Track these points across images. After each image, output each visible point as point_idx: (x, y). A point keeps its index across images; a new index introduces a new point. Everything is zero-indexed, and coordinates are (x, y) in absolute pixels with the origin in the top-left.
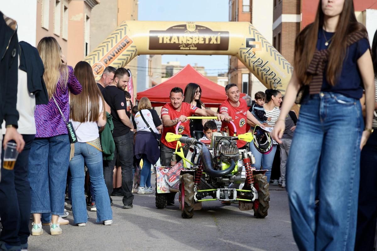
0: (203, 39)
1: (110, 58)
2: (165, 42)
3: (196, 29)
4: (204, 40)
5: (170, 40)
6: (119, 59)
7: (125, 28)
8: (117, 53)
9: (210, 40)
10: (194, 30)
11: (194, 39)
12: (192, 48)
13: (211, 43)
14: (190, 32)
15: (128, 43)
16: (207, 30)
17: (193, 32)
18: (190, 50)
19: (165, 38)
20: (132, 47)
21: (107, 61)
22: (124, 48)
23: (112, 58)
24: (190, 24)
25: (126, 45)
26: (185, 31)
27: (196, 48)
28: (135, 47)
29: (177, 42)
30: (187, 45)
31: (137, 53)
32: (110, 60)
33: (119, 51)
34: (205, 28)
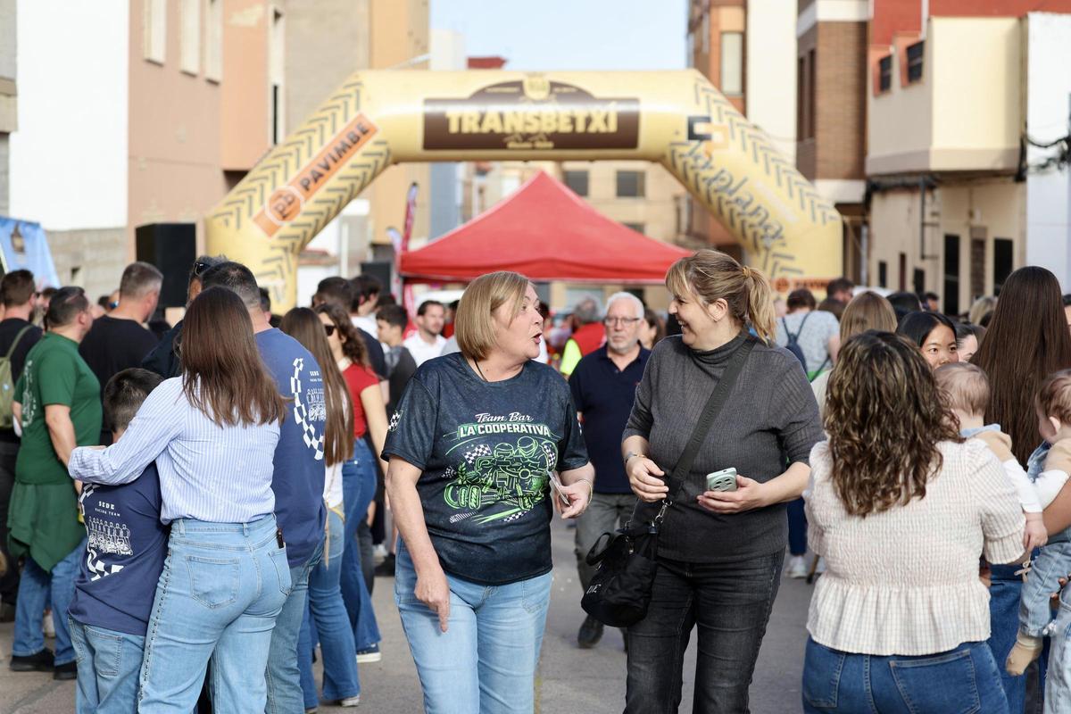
0: (568, 120)
1: (316, 175)
2: (465, 129)
3: (551, 92)
4: (573, 121)
5: (480, 123)
6: (342, 178)
7: (358, 92)
8: (335, 161)
9: (588, 121)
10: (543, 94)
11: (545, 120)
12: (539, 144)
13: (592, 129)
14: (535, 102)
15: (365, 132)
16: (581, 95)
17: (542, 102)
18: (534, 148)
19: (464, 118)
20: (378, 143)
21: (309, 182)
22: (355, 147)
23: (321, 175)
24: (534, 80)
25: (358, 138)
26: (522, 98)
27: (550, 145)
28: (383, 143)
29: (498, 129)
30: (526, 137)
31: (390, 159)
32: (316, 180)
33: (341, 157)
34: (573, 90)
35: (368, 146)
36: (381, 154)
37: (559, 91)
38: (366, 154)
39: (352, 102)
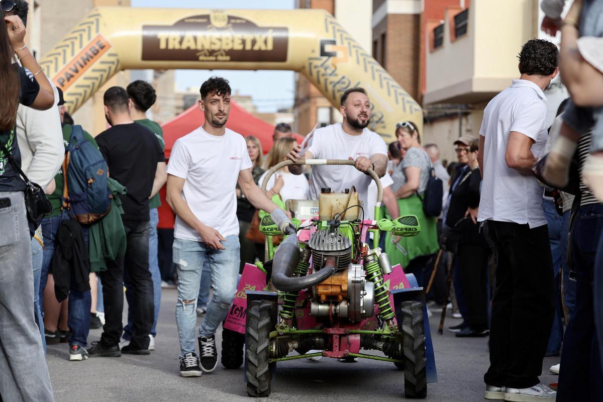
0: (240, 42)
1: (69, 76)
2: (171, 47)
3: (229, 22)
4: (244, 42)
5: (181, 42)
6: (86, 78)
7: (97, 20)
8: (82, 67)
9: (254, 42)
10: (223, 24)
11: (224, 42)
12: (220, 58)
13: (256, 48)
14: (219, 29)
15: (102, 47)
16: (249, 25)
17: (222, 29)
18: (216, 60)
19: (170, 38)
20: (110, 55)
21: (64, 81)
22: (95, 57)
23: (72, 76)
24: (217, 14)
25: (98, 52)
26: (209, 26)
27: (228, 58)
28: (115, 55)
29: (193, 47)
30: (212, 53)
31: (119, 67)
32: (69, 80)
33: (86, 64)
34: (244, 21)
35: (104, 57)
36: (113, 63)
37: (235, 22)
38: (102, 63)
39: (94, 27)
